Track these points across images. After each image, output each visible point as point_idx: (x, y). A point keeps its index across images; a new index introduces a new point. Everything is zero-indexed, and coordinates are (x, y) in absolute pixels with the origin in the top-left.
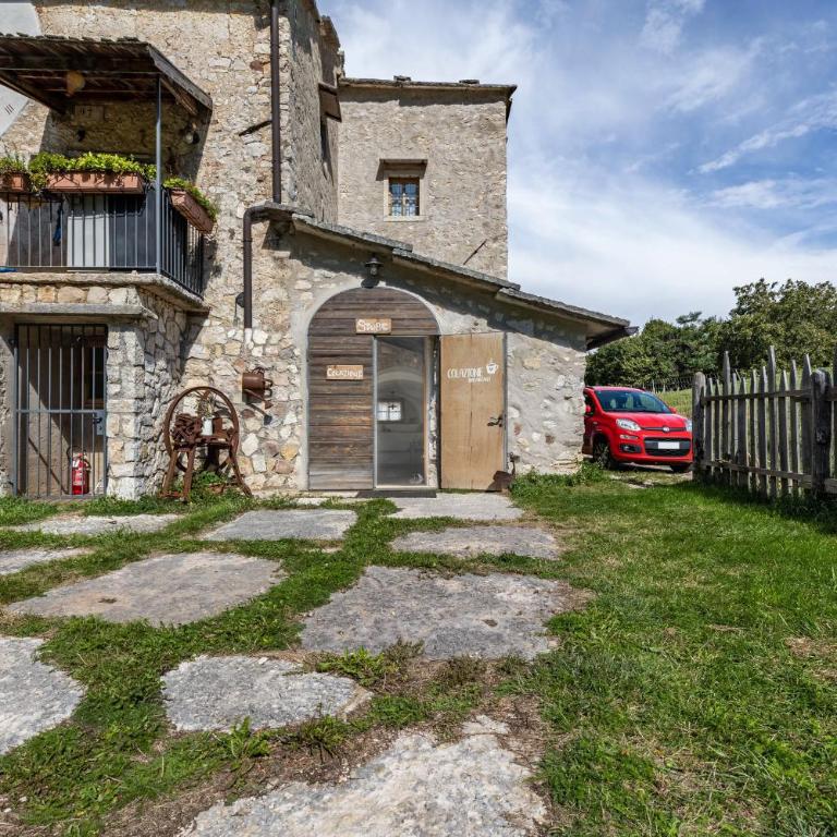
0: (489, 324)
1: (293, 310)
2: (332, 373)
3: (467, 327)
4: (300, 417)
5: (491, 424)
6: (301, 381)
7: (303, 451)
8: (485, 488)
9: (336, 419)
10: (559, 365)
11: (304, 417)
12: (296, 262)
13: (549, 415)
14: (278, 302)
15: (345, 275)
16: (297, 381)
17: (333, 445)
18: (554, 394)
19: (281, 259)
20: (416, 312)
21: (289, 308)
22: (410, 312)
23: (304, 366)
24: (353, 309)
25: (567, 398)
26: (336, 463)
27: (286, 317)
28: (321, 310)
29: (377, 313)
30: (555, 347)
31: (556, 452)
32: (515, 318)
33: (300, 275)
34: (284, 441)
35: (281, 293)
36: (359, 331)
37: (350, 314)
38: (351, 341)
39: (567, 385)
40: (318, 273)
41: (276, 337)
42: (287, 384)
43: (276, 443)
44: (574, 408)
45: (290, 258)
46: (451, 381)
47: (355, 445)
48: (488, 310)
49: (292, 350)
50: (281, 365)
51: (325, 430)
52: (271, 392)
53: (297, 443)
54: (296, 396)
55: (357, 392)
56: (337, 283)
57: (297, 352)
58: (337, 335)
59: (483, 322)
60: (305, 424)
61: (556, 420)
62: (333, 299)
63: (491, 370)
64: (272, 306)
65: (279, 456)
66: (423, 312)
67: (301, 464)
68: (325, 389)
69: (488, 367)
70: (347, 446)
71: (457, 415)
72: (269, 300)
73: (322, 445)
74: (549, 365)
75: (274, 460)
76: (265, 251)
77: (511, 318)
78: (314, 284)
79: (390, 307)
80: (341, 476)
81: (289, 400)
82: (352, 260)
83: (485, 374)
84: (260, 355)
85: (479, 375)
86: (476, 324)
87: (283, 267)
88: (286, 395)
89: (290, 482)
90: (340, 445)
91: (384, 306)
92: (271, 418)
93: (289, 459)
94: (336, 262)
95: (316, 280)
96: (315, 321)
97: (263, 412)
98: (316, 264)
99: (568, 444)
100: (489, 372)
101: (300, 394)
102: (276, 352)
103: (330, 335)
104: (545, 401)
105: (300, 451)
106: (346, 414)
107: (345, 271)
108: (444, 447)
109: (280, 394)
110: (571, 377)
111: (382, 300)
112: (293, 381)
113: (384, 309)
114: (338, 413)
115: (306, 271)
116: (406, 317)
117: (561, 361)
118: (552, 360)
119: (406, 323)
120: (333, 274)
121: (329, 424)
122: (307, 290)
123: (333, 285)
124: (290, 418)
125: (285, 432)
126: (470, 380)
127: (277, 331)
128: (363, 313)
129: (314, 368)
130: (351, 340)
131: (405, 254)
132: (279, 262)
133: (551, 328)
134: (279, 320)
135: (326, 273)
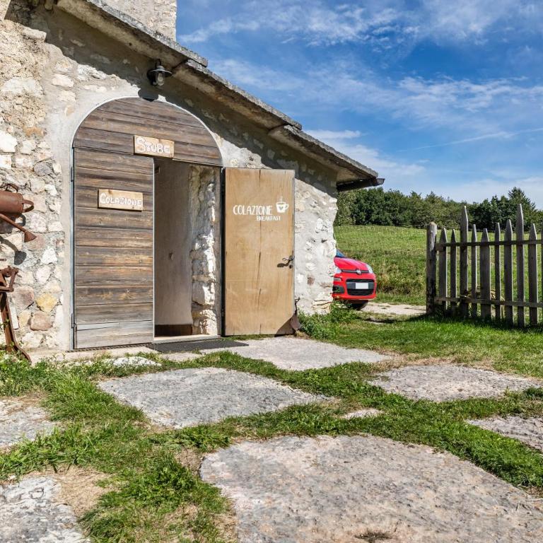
0: (263, 161)
1: (50, 111)
2: (106, 199)
3: (244, 161)
4: (61, 254)
5: (280, 265)
6: (63, 206)
7: (66, 298)
8: (275, 333)
9: (108, 258)
10: (318, 209)
11: (66, 254)
12: (53, 49)
13: (310, 257)
14: (28, 96)
15: (118, 78)
16: (57, 207)
17: (107, 290)
18: (315, 236)
19: (34, 41)
20: (199, 137)
21: (46, 108)
22: (194, 136)
23: (67, 187)
24: (130, 123)
25: (323, 241)
26: (111, 313)
27: (41, 119)
28: (90, 117)
29: (159, 132)
30: (315, 191)
31: (315, 293)
32: (283, 157)
33: (59, 67)
34: (41, 287)
35: (32, 86)
36: (138, 151)
37: (127, 129)
38: (128, 162)
39: (324, 228)
40: (83, 70)
41: (28, 145)
42: (45, 209)
43: (31, 289)
44: (329, 251)
45: (46, 41)
46: (237, 218)
47: (133, 290)
48: (261, 146)
49: (50, 165)
50: (37, 184)
51: (97, 272)
52: (24, 219)
53: (58, 288)
54: (56, 227)
55: (136, 224)
56: (108, 87)
57: (57, 168)
58: (111, 152)
59: (257, 158)
60: (68, 264)
61: (315, 262)
62: (106, 106)
63: (281, 208)
64: (19, 101)
65: (34, 307)
66: (206, 139)
67: (62, 316)
68: (95, 220)
69: (278, 206)
70: (123, 291)
71: (244, 256)
72: (15, 92)
73: (91, 291)
74: (311, 208)
75: (28, 312)
76: (10, 24)
77: (281, 157)
78: (77, 82)
79: (174, 127)
80: (117, 328)
81: (47, 231)
82: (125, 61)
83: (274, 212)
84: (8, 167)
85: (268, 213)
86: (252, 159)
87: (36, 51)
88: (43, 223)
89: (48, 341)
90: (113, 290)
91: (166, 126)
92: (24, 255)
93: (47, 310)
94: (106, 60)
95: (80, 78)
96: (83, 129)
97: (13, 247)
98: (80, 57)
99: (324, 286)
100: (279, 211)
101: (62, 223)
102: (30, 164)
103: (102, 151)
104: (308, 243)
105: (62, 299)
106: (121, 252)
107: (117, 73)
108: (229, 291)
109: (35, 222)
110: (327, 221)
111: (164, 117)
112: (52, 207)
113: (165, 128)
114: (113, 250)
115: (67, 64)
116: (189, 141)
117: (320, 204)
118: (313, 204)
119: (189, 148)
120: (104, 75)
121: (101, 264)
122: (67, 89)
123: (103, 89)
124: (49, 255)
125: (42, 274)
126: (259, 219)
127: (28, 136)
128: (142, 129)
129: (82, 192)
130: (128, 160)
131: (200, 69)
132: (29, 43)
133: (311, 172)
134: (31, 123)
135: (94, 71)
